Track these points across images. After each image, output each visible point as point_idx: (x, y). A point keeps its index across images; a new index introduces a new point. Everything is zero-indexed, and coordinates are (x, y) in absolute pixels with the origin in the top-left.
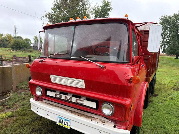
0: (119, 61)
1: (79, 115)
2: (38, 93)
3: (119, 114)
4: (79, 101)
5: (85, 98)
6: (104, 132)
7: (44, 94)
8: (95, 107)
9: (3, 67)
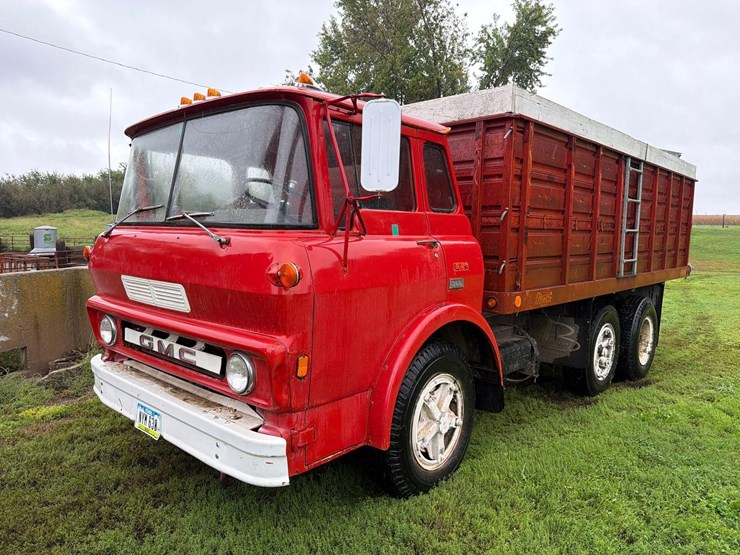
0: (287, 222)
1: (185, 400)
2: (107, 336)
3: (264, 388)
4: (187, 356)
5: (203, 345)
6: (226, 443)
7: (119, 337)
8: (218, 372)
9: (76, 270)
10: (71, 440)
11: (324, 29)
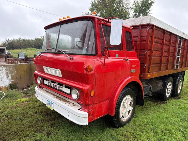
0: (88, 53)
1: (60, 100)
2: (39, 82)
3: (82, 99)
4: (61, 88)
5: (65, 86)
6: (71, 113)
7: (42, 82)
8: (69, 93)
10: (30, 108)
11: (92, 2)
